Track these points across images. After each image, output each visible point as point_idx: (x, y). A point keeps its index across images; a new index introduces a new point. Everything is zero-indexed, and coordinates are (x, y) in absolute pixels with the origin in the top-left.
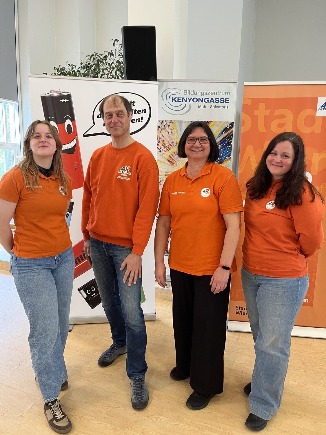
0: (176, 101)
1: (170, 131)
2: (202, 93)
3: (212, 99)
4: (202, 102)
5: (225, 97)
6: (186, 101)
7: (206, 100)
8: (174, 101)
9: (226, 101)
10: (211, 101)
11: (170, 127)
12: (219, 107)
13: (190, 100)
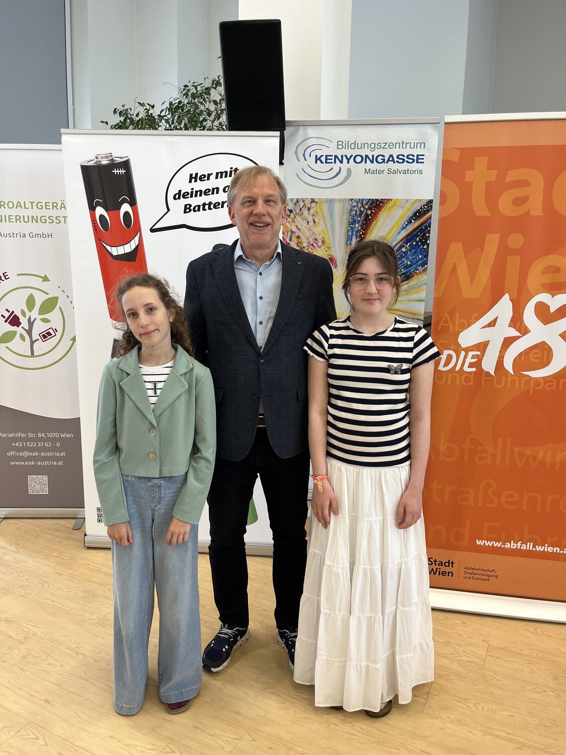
0: (322, 162)
1: (310, 219)
3: (391, 156)
4: (372, 162)
5: (416, 152)
6: (341, 162)
7: (380, 159)
8: (318, 161)
9: (418, 159)
10: (389, 160)
11: (312, 211)
12: (405, 172)
13: (348, 160)
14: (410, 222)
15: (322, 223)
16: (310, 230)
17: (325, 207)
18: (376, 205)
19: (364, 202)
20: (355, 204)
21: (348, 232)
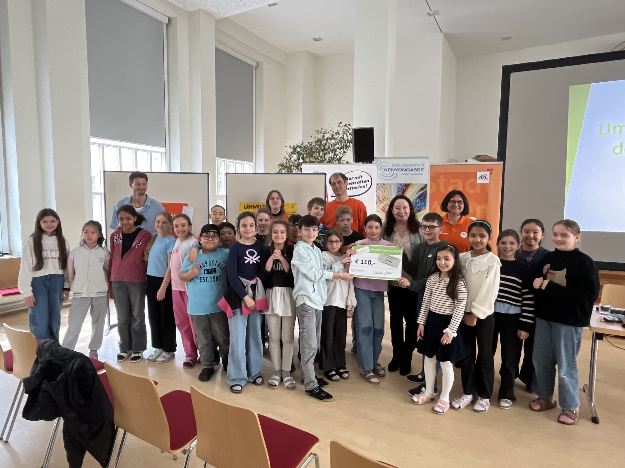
0: (387, 171)
1: (383, 190)
2: (405, 166)
3: (412, 169)
4: (405, 171)
5: (421, 168)
6: (394, 171)
7: (408, 170)
8: (386, 171)
9: (422, 170)
10: (411, 170)
11: (383, 188)
12: (417, 174)
13: (396, 170)
14: (419, 191)
15: (387, 192)
16: (382, 194)
17: (388, 186)
18: (407, 186)
19: (403, 185)
20: (399, 185)
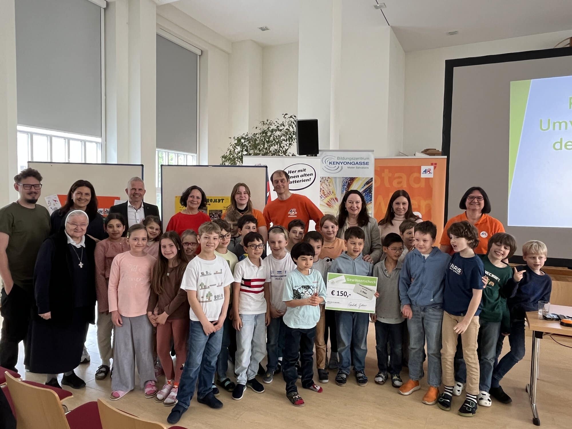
1: (328, 184)
2: (350, 159)
3: (357, 162)
4: (350, 164)
5: (366, 161)
6: (339, 164)
7: (353, 163)
8: (331, 164)
9: (367, 163)
10: (356, 164)
11: (328, 181)
12: (362, 168)
13: (342, 163)
14: (365, 185)
15: (332, 185)
17: (333, 180)
18: (352, 179)
19: (348, 178)
21: (342, 188)
